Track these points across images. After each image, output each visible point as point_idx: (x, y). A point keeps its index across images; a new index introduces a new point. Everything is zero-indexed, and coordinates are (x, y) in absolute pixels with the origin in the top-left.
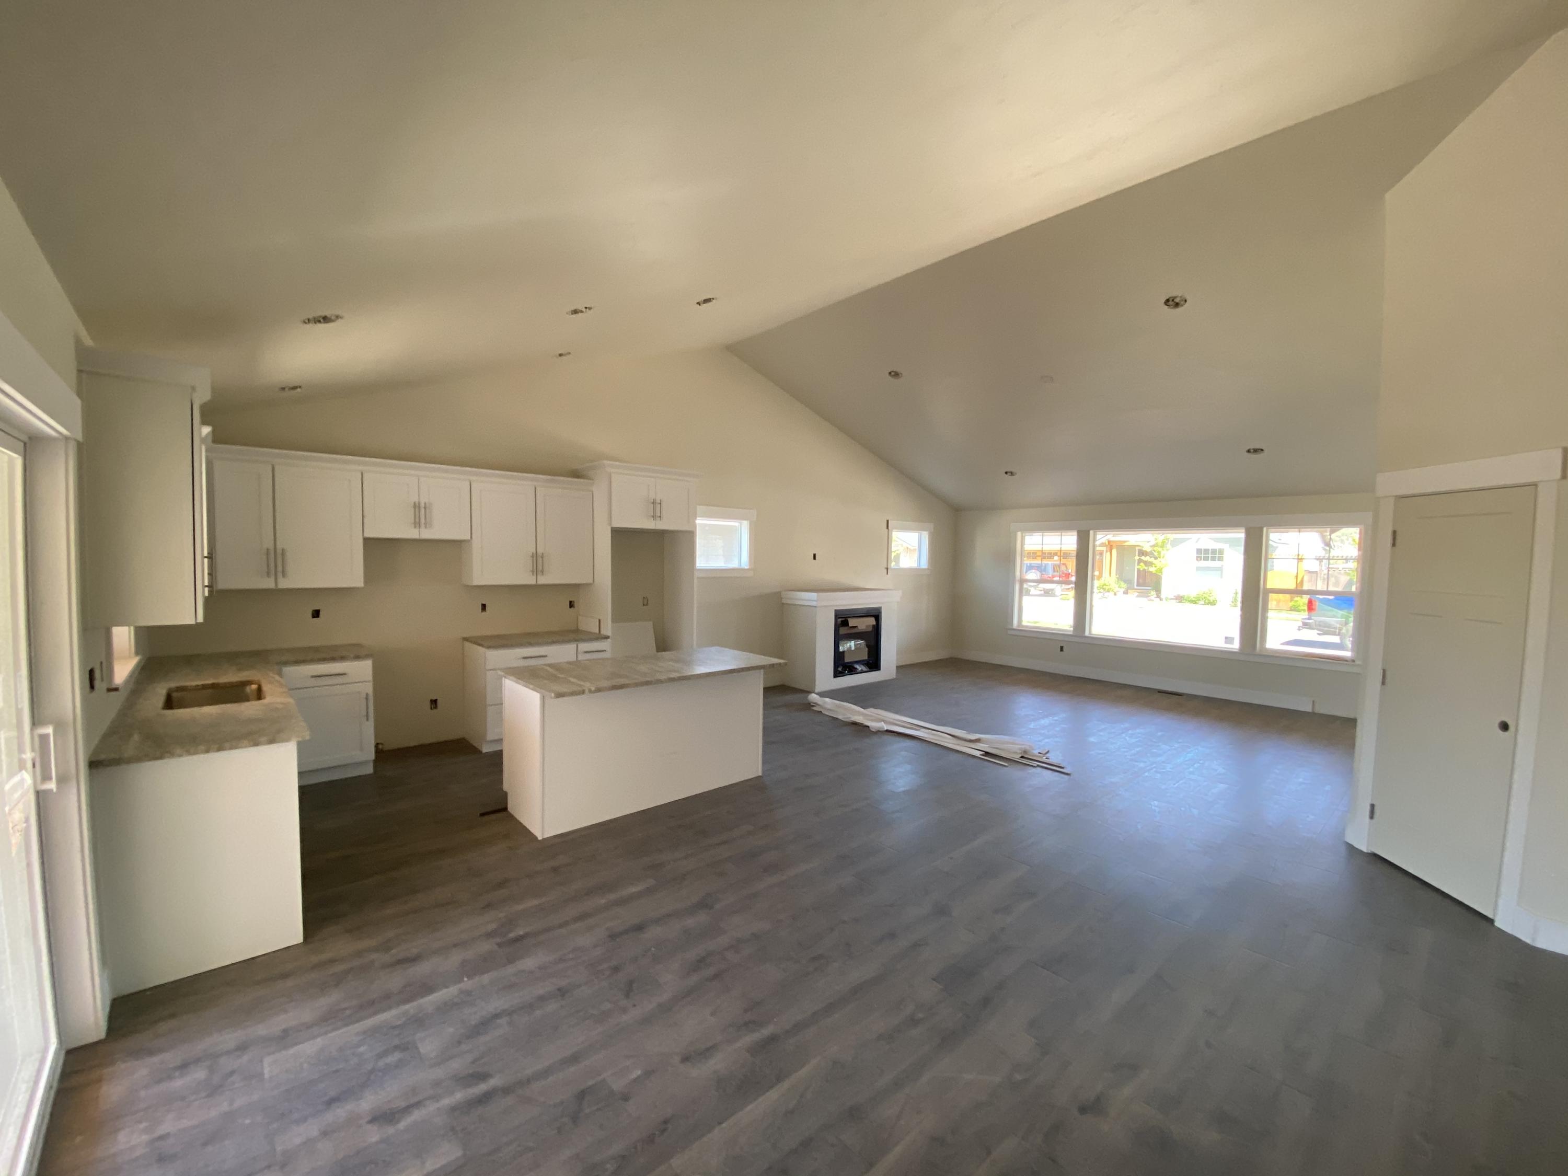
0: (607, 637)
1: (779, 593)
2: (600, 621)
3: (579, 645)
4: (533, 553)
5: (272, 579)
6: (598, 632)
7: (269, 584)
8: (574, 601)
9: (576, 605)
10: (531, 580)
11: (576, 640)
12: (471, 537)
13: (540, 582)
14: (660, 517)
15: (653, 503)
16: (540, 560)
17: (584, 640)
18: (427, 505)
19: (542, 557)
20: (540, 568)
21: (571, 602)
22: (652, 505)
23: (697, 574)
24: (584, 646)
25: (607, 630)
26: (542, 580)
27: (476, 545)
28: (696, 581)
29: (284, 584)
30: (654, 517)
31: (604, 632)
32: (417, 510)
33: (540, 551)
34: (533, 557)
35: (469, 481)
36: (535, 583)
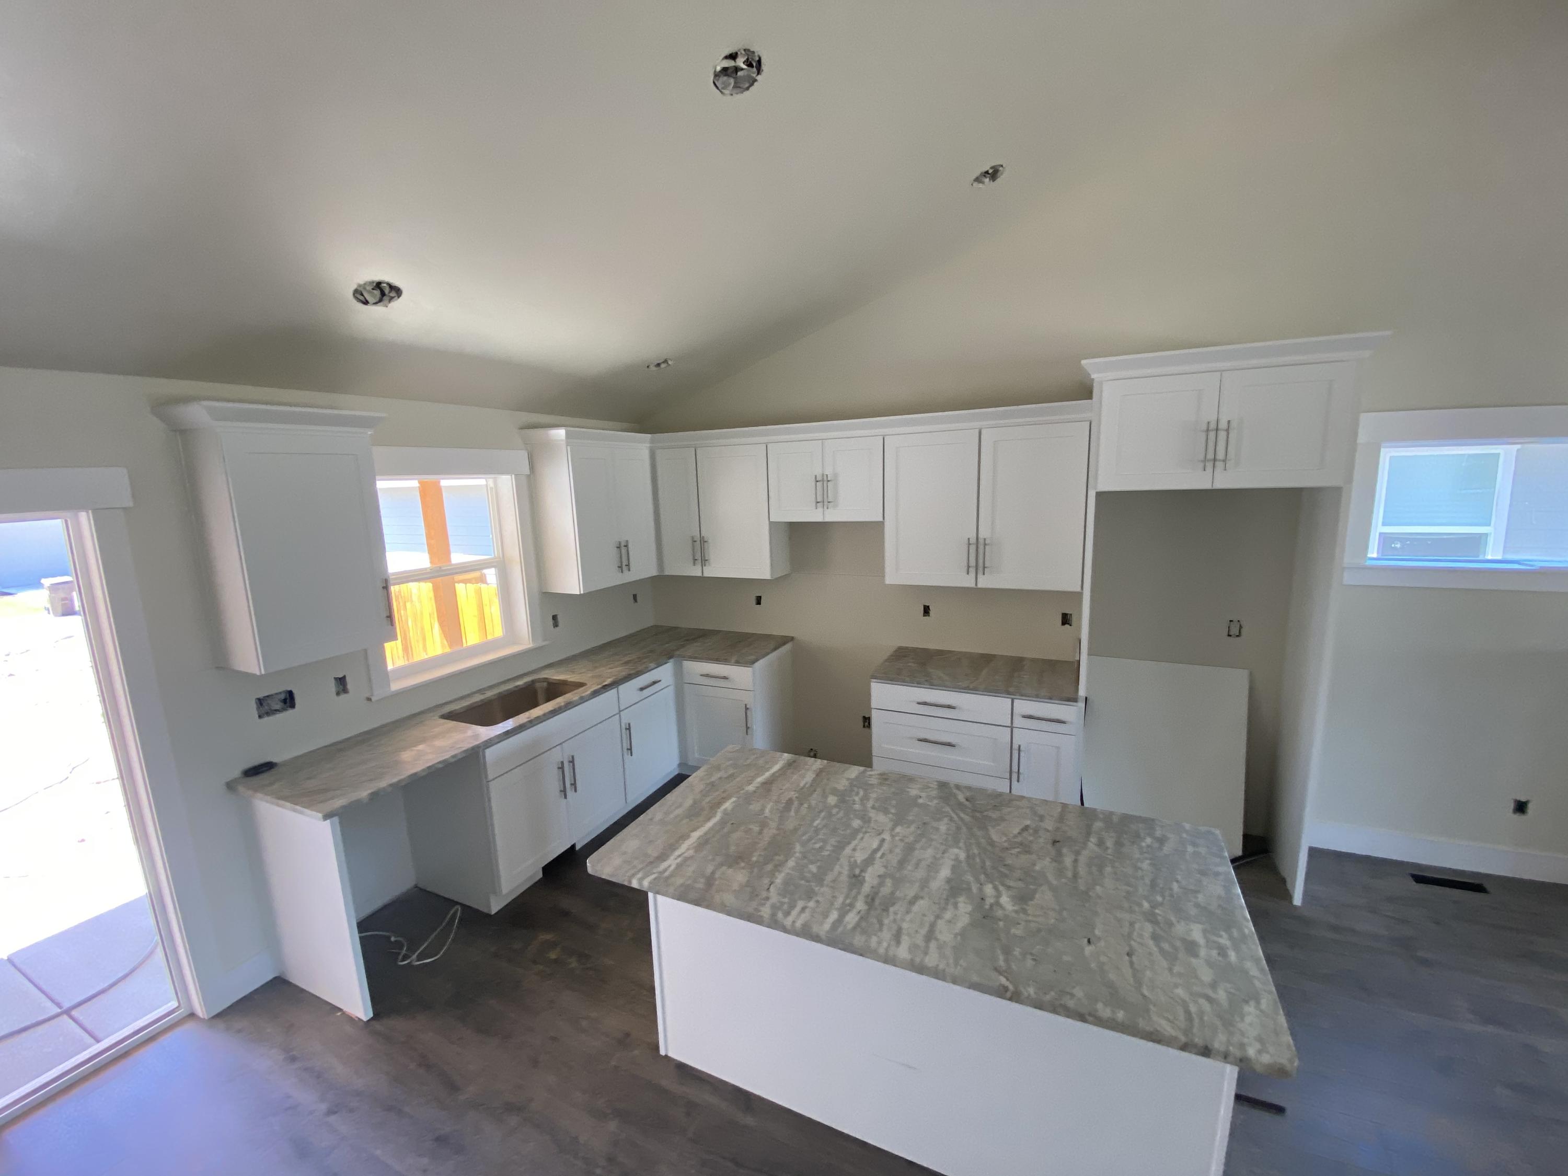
3: (1017, 702)
4: (971, 539)
5: (699, 567)
8: (1071, 615)
9: (1072, 621)
10: (968, 581)
12: (885, 520)
13: (983, 586)
14: (1225, 460)
15: (1210, 430)
16: (982, 550)
17: (1023, 696)
18: (831, 478)
19: (986, 545)
21: (1064, 616)
22: (1206, 435)
24: (1026, 706)
25: (1082, 685)
26: (985, 582)
27: (890, 529)
29: (710, 572)
30: (1210, 462)
32: (820, 485)
33: (984, 533)
34: (968, 542)
35: (881, 438)
36: (973, 585)
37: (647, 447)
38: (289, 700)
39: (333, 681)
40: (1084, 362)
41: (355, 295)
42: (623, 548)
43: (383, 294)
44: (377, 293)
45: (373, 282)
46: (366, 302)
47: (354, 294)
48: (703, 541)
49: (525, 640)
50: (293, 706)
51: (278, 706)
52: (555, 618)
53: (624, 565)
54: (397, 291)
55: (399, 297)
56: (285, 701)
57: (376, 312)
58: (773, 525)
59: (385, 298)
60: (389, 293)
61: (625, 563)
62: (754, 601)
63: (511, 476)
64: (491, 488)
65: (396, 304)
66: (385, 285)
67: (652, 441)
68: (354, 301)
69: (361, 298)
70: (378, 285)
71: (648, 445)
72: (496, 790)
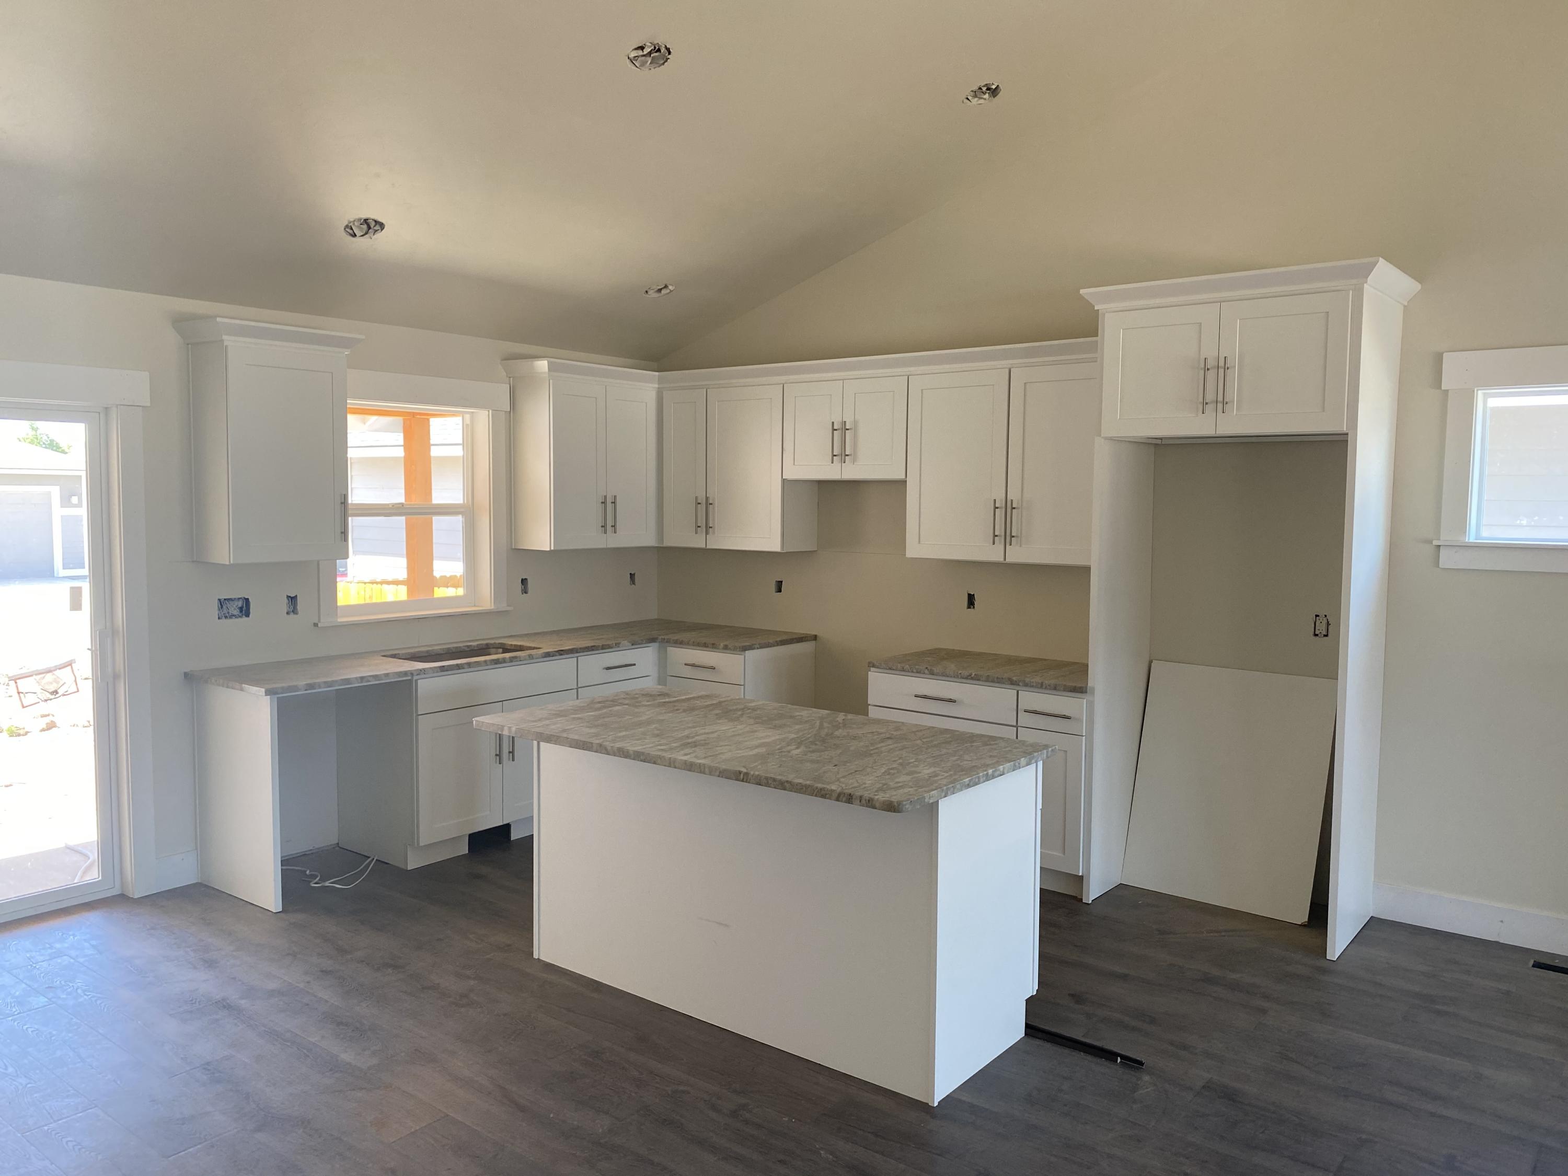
3: (1022, 694)
4: (999, 501)
7: (698, 542)
10: (994, 554)
11: (1014, 683)
12: (907, 475)
13: (1009, 559)
14: (1228, 403)
15: (1208, 368)
16: (1012, 515)
18: (848, 426)
19: (1016, 509)
22: (1206, 374)
24: (1030, 699)
26: (1017, 554)
27: (912, 487)
29: (715, 543)
32: (837, 433)
33: (1013, 496)
35: (907, 377)
36: (1002, 559)
37: (654, 388)
38: (245, 609)
39: (286, 600)
40: (1082, 291)
41: (347, 229)
42: (609, 504)
43: (369, 228)
44: (365, 227)
45: (361, 219)
46: (354, 235)
47: (345, 229)
48: (708, 504)
49: (486, 600)
50: (247, 615)
51: (236, 612)
52: (524, 581)
53: (608, 525)
54: (382, 226)
55: (382, 230)
56: (241, 609)
57: (362, 244)
58: (786, 484)
59: (370, 231)
60: (375, 226)
61: (610, 523)
62: (773, 587)
63: (489, 411)
64: (467, 425)
65: (379, 235)
66: (371, 220)
67: (660, 381)
68: (344, 234)
69: (351, 232)
70: (366, 221)
71: (657, 386)
72: (425, 725)
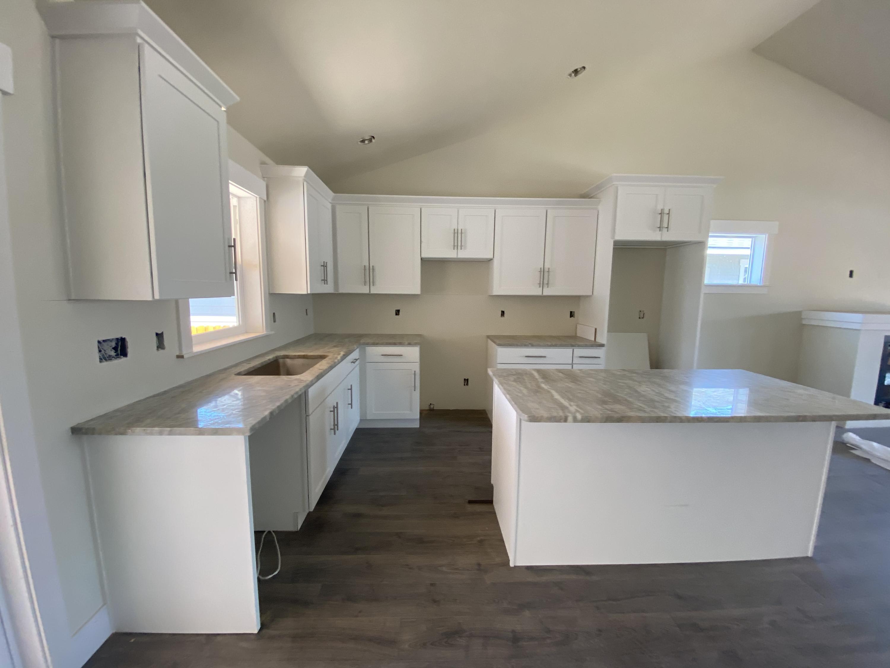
0: (602, 345)
1: (800, 313)
2: (596, 329)
3: (575, 350)
4: (541, 268)
5: (367, 287)
6: (593, 339)
7: (365, 290)
8: (574, 312)
9: (576, 315)
11: (572, 346)
12: (494, 257)
13: (545, 294)
14: (667, 228)
15: (662, 213)
16: (546, 274)
17: (579, 346)
18: (463, 231)
19: (548, 272)
20: (546, 282)
21: (571, 312)
22: (660, 216)
23: (704, 291)
24: (579, 352)
25: (602, 338)
26: (547, 292)
27: (496, 263)
28: (702, 296)
30: (660, 228)
31: (600, 340)
32: (456, 235)
33: (547, 266)
34: (540, 271)
35: (494, 209)
36: (541, 294)
38: (122, 347)
39: (154, 336)
40: (612, 175)
42: (324, 267)
48: (371, 269)
49: (262, 328)
50: (125, 354)
51: (113, 353)
52: (274, 315)
53: (325, 279)
56: (119, 348)
58: (424, 260)
62: (394, 312)
63: (257, 196)
67: (334, 199)
71: (331, 201)
